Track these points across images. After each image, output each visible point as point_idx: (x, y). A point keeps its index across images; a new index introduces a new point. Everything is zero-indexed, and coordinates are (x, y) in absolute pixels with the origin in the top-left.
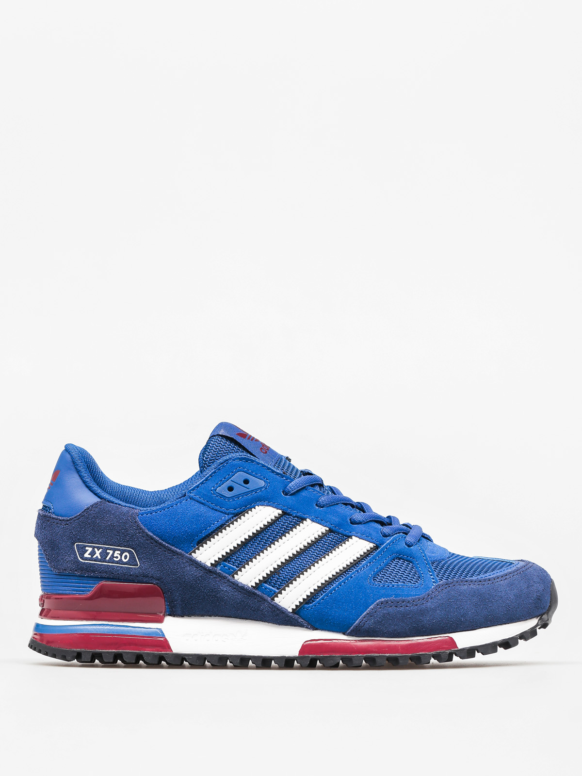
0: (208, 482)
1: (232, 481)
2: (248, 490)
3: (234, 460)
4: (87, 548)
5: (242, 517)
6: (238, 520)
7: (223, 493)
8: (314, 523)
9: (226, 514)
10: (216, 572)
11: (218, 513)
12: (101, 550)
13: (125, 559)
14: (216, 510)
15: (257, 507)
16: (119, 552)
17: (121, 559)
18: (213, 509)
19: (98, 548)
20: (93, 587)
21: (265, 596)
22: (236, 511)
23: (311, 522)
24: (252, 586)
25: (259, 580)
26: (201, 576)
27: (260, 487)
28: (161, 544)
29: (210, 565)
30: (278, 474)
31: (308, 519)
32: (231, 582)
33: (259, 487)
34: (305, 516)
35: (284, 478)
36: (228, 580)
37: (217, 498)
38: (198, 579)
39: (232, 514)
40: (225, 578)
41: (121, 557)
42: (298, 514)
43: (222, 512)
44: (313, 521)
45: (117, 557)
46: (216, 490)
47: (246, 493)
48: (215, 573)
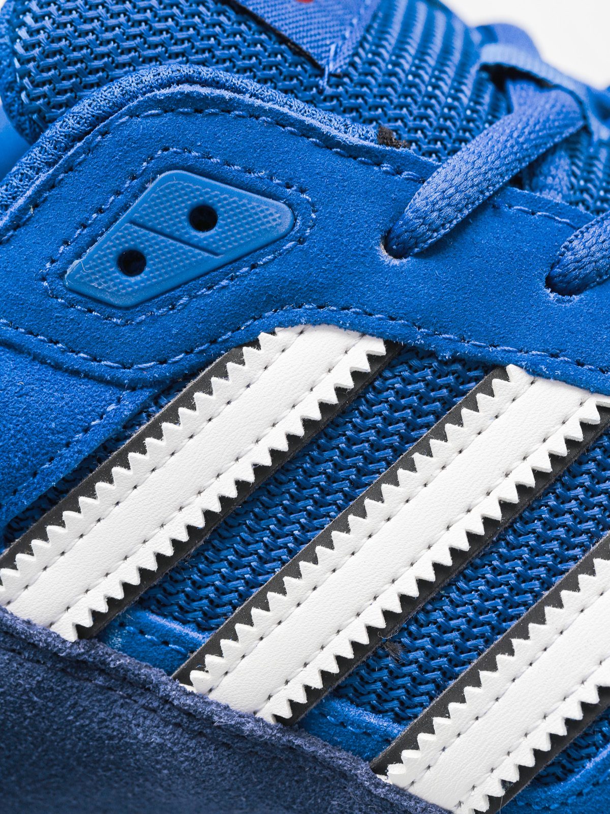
0: (26, 235)
1: (133, 222)
2: (219, 259)
3: (133, 114)
5: (199, 396)
6: (182, 411)
7: (97, 287)
8: (541, 384)
9: (118, 384)
10: (104, 662)
11: (83, 387)
14: (75, 373)
15: (263, 337)
18: (57, 367)
21: (342, 759)
22: (165, 370)
23: (528, 378)
24: (278, 718)
25: (307, 689)
26: (39, 689)
27: (274, 235)
29: (71, 636)
30: (352, 152)
31: (511, 369)
32: (178, 708)
33: (263, 240)
34: (497, 352)
35: (386, 167)
36: (166, 700)
37: (72, 313)
38: (30, 700)
39: (146, 385)
40: (146, 687)
42: (466, 348)
43: (100, 380)
44: (535, 372)
46: (61, 276)
47: (209, 278)
48: (102, 668)
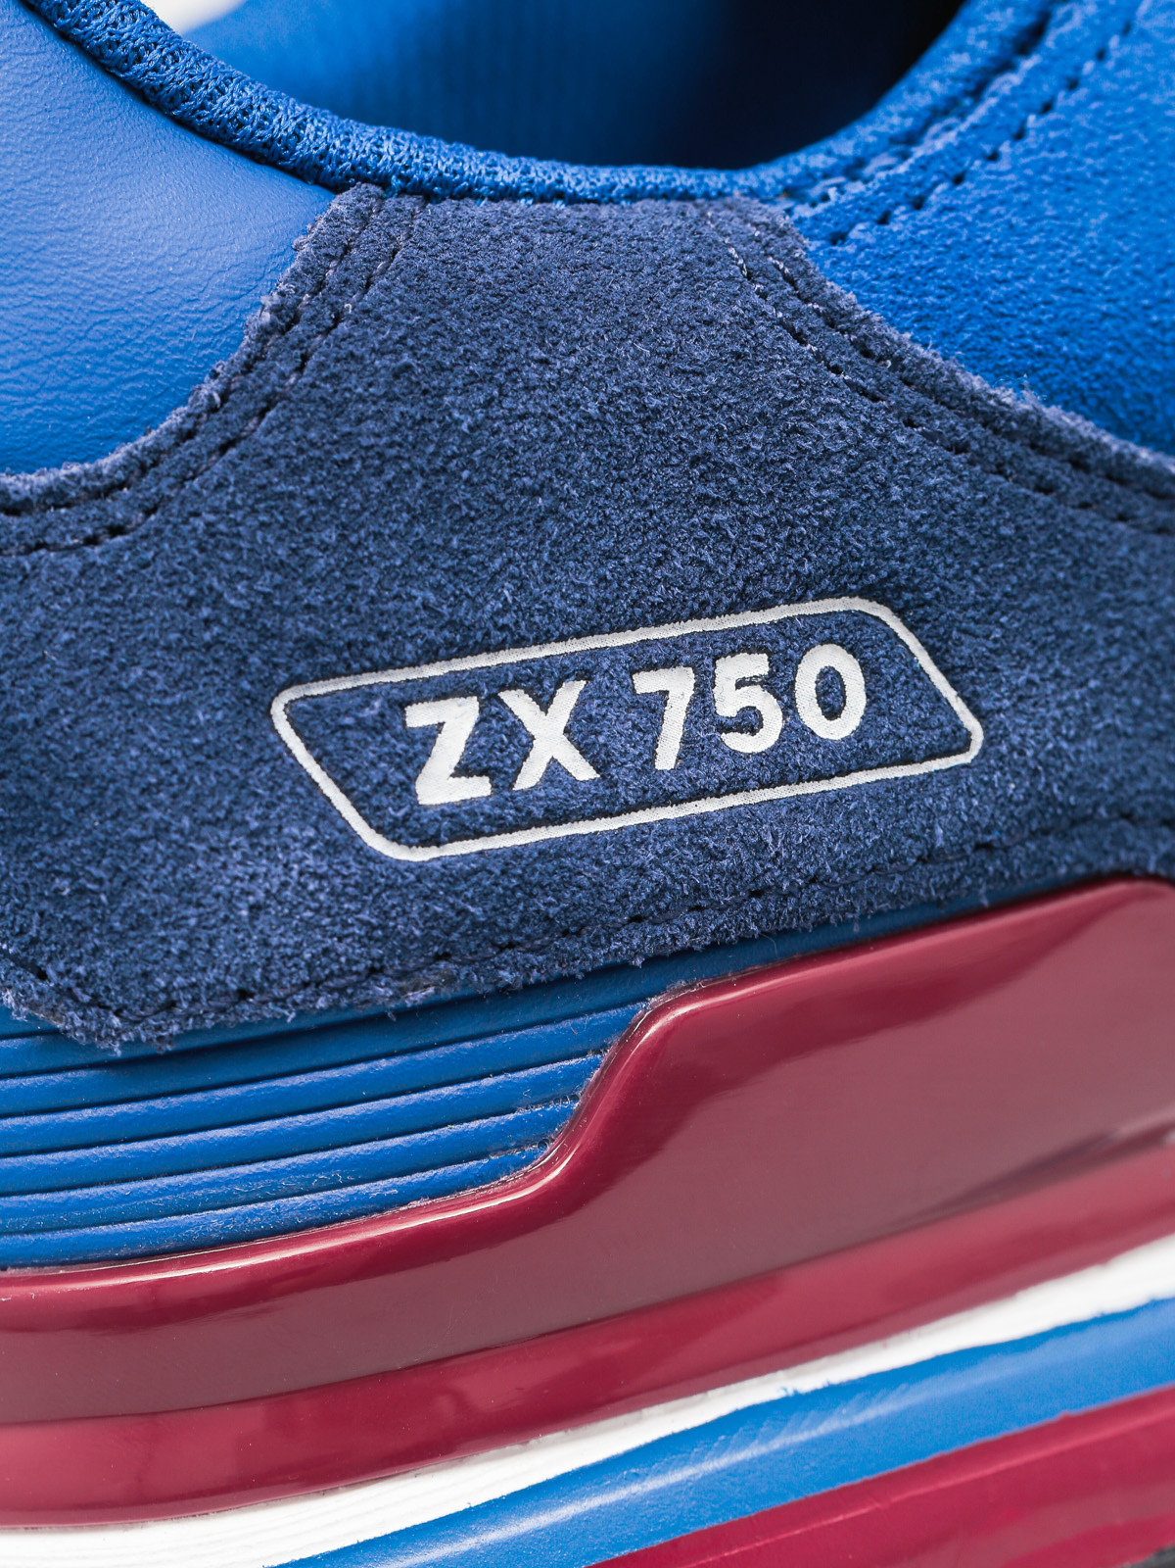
4: (418, 716)
12: (568, 696)
13: (832, 712)
16: (757, 665)
17: (795, 732)
19: (540, 684)
20: (576, 1076)
28: (1120, 473)
41: (789, 708)
45: (749, 722)
